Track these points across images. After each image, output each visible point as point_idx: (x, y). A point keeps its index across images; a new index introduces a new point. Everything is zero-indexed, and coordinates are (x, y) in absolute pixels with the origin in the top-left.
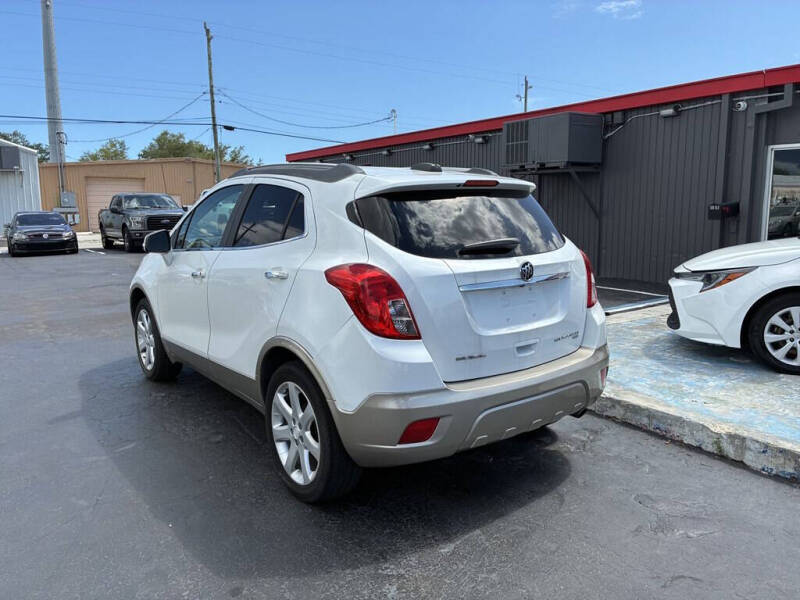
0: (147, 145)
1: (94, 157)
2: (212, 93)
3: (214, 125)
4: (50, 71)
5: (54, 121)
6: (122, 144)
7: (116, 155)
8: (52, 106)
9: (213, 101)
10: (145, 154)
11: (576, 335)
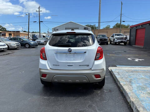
0: (114, 26)
1: (104, 28)
2: (121, 15)
3: (121, 21)
4: (99, 14)
5: (99, 23)
6: (110, 26)
7: (108, 28)
8: (99, 20)
9: (121, 16)
10: (114, 27)
11: (88, 66)
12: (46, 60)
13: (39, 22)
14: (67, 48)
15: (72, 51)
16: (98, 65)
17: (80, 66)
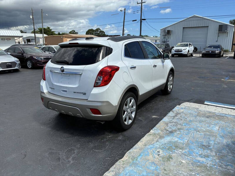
11: (85, 94)
12: (45, 80)
13: (141, 19)
14: (59, 66)
15: (65, 71)
16: (95, 95)
17: (75, 93)
